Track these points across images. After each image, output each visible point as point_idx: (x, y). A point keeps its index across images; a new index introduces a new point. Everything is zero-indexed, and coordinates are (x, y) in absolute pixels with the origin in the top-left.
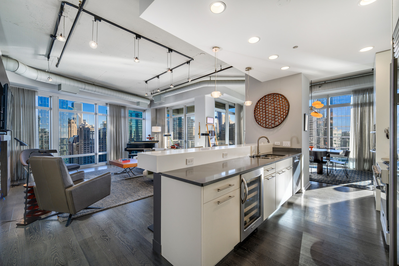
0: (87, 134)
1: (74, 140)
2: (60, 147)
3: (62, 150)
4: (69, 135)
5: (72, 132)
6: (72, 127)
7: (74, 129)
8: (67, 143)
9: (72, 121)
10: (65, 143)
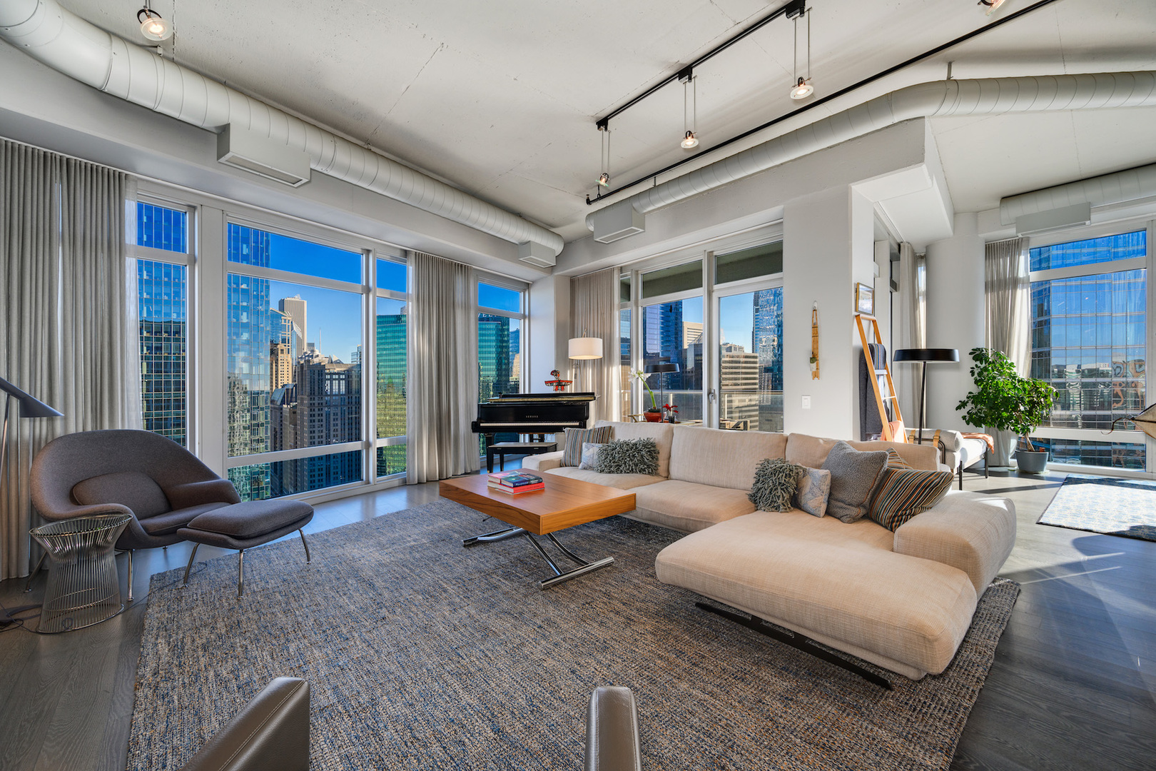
0: (316, 380)
1: (284, 397)
2: (249, 414)
3: (253, 422)
4: (272, 382)
5: (279, 376)
6: (279, 362)
7: (286, 367)
8: (266, 403)
9: (281, 346)
10: (262, 404)
